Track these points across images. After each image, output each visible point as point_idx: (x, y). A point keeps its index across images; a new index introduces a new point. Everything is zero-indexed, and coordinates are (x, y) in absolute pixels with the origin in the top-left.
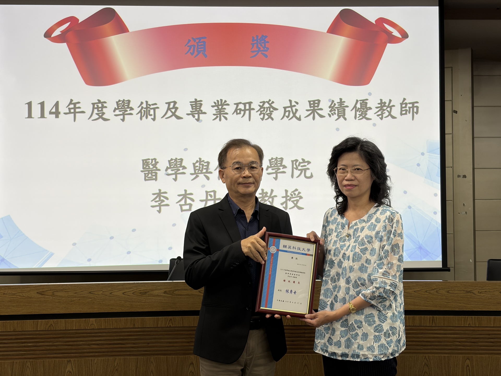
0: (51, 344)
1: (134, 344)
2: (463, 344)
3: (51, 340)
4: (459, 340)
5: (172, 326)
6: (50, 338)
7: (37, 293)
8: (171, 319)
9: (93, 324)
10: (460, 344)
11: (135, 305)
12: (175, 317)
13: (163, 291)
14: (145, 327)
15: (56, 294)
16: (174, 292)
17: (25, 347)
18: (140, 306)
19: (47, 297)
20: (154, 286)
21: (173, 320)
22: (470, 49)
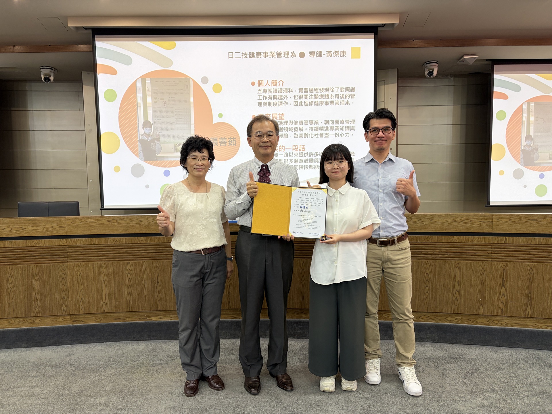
0: (117, 252)
3: (117, 250)
6: (116, 249)
7: (107, 221)
15: (119, 221)
17: (101, 254)
19: (113, 223)
22: (396, 69)
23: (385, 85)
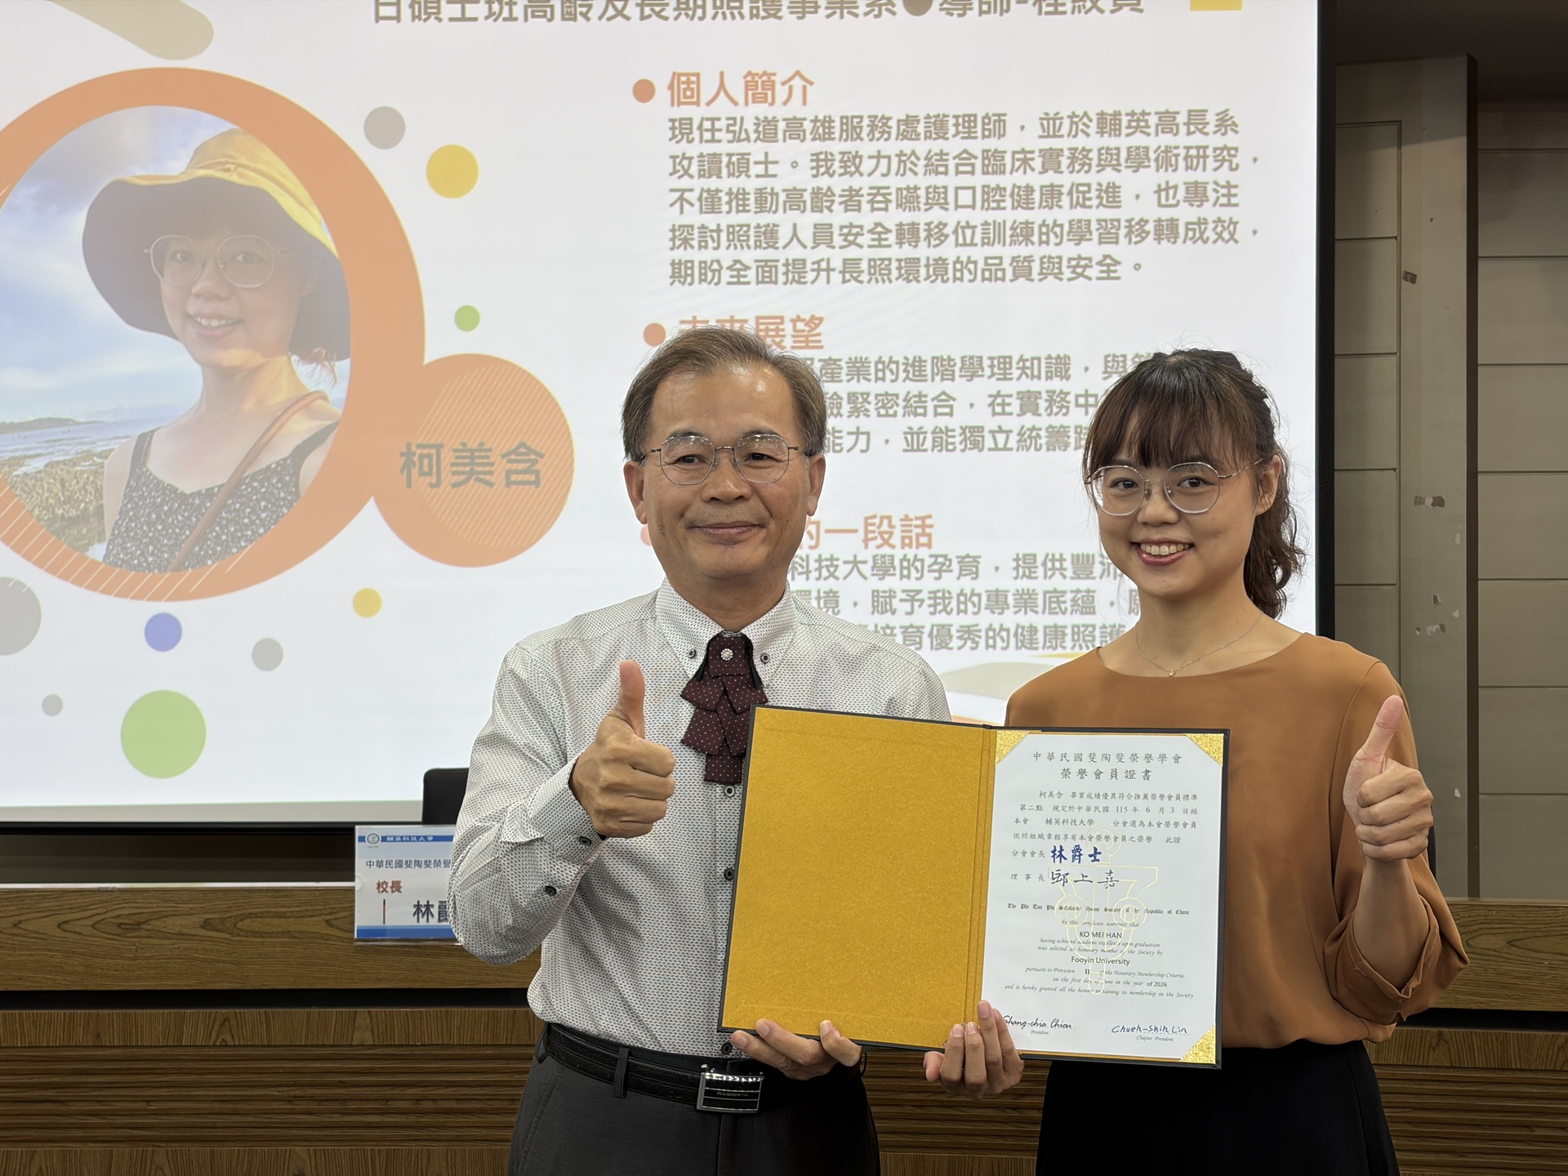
1: (99, 1101)
5: (231, 1043)
8: (227, 1019)
11: (102, 969)
12: (242, 1010)
13: (198, 919)
14: (136, 1046)
16: (240, 925)
18: (117, 970)
20: (166, 901)
21: (233, 1022)
22: (1465, 59)
23: (1400, 146)
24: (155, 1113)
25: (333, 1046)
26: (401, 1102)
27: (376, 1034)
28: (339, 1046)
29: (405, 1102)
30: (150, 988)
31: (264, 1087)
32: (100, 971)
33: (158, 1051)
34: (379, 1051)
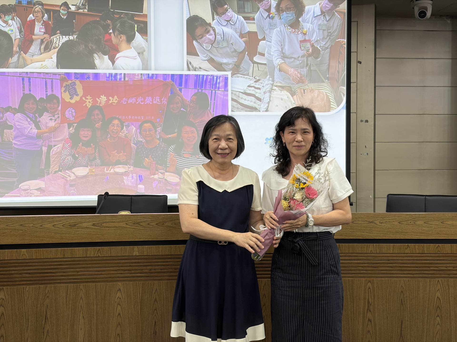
1: (64, 272)
2: (365, 268)
4: (362, 265)
5: (101, 256)
8: (99, 250)
9: (24, 254)
10: (362, 268)
12: (104, 247)
13: (91, 223)
14: (75, 257)
16: (103, 225)
18: (69, 237)
20: (82, 219)
21: (101, 250)
22: (374, 6)
23: (357, 28)
24: (80, 275)
25: (128, 256)
26: (146, 270)
27: (139, 253)
28: (130, 256)
29: (147, 270)
30: (78, 242)
31: (109, 267)
32: (64, 238)
33: (81, 259)
34: (140, 257)
